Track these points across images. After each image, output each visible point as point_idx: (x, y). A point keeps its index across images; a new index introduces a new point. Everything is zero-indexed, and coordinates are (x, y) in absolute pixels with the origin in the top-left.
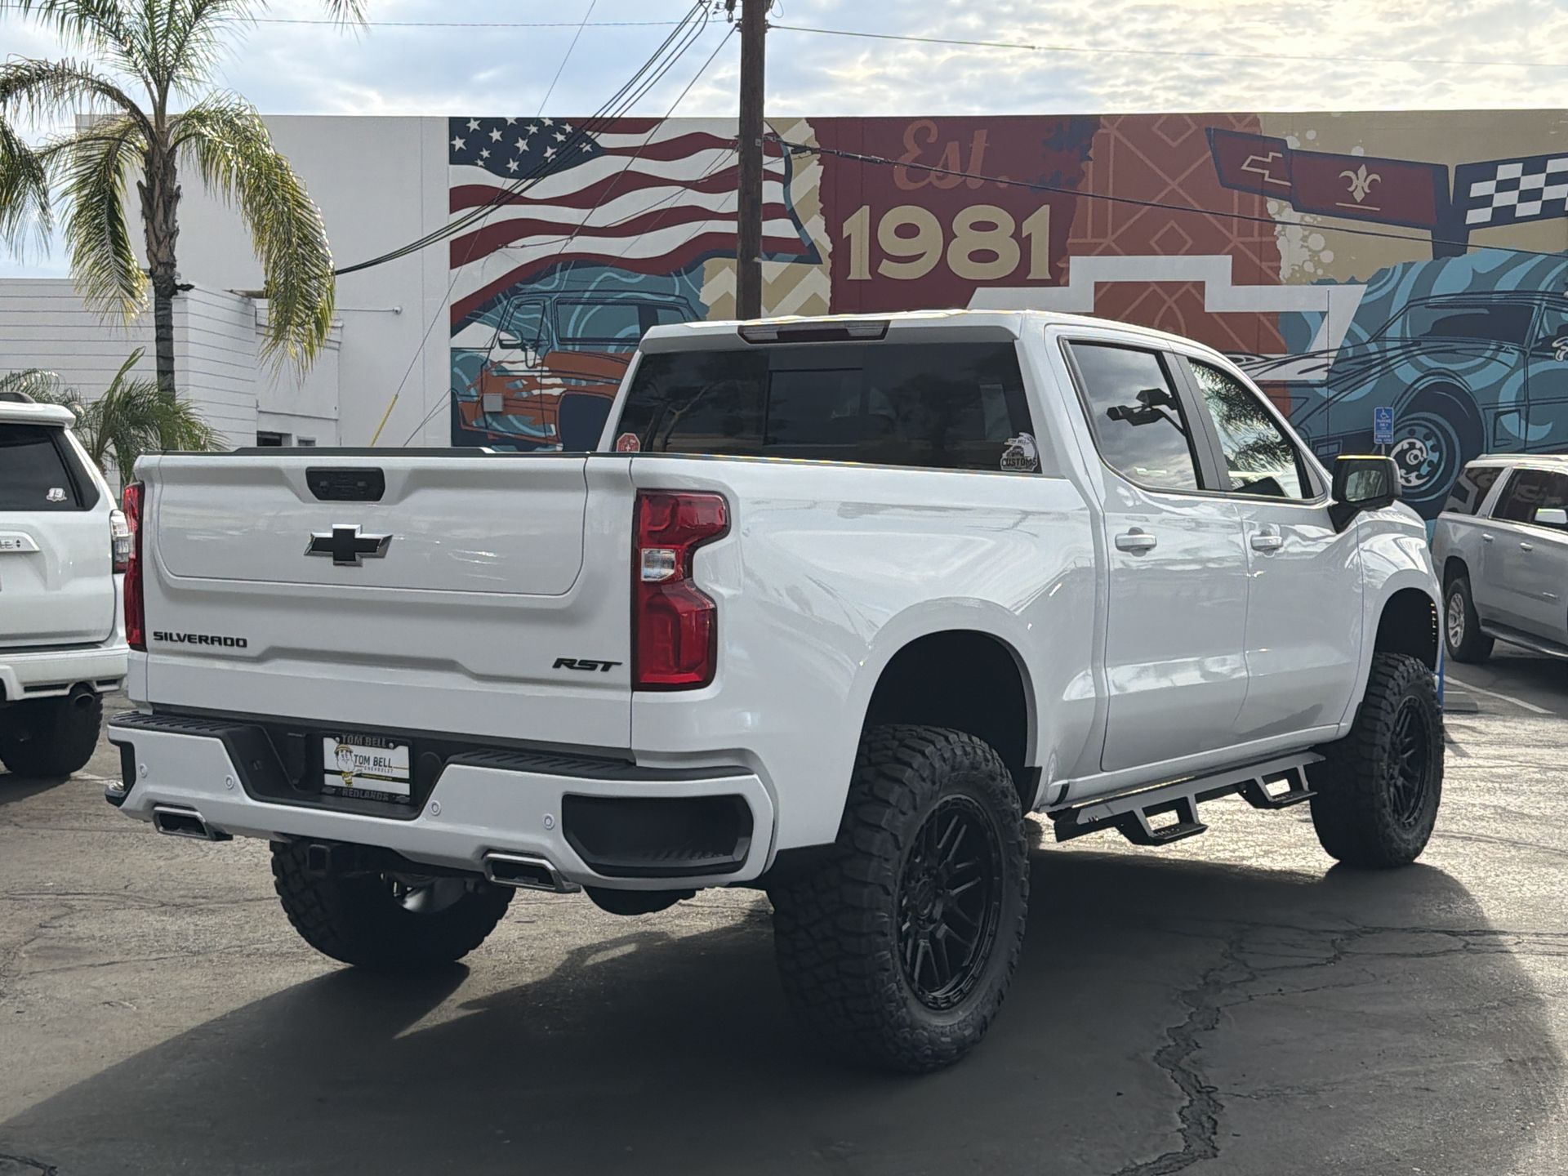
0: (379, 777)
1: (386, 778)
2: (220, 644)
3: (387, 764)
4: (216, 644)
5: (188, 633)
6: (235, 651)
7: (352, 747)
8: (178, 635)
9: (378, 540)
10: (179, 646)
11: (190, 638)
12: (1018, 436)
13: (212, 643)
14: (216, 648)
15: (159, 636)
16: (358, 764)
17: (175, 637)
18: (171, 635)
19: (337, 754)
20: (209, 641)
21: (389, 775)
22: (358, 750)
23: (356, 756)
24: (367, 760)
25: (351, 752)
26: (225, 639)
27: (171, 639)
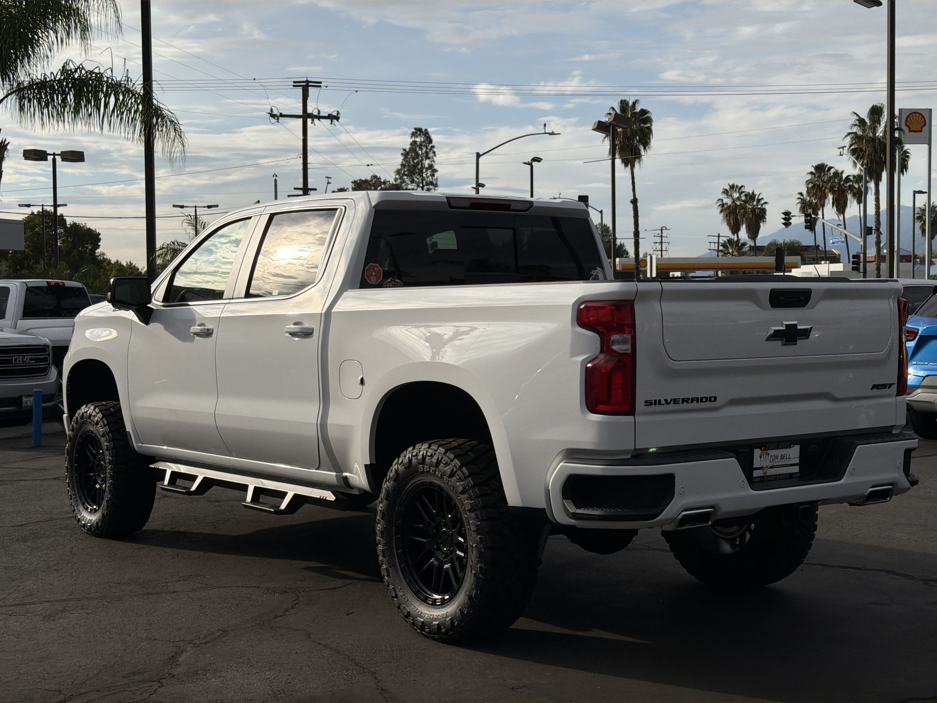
0: (782, 466)
1: (787, 465)
2: (698, 402)
3: (787, 457)
4: (695, 402)
5: (673, 398)
6: (708, 404)
7: (769, 452)
8: (666, 400)
9: (808, 329)
10: (666, 407)
11: (675, 401)
12: (596, 269)
13: (692, 402)
14: (695, 405)
15: (648, 403)
16: (772, 461)
17: (663, 402)
18: (660, 401)
19: (761, 457)
20: (690, 401)
21: (788, 463)
22: (772, 452)
23: (771, 456)
24: (777, 457)
25: (768, 455)
26: (702, 398)
27: (660, 403)
